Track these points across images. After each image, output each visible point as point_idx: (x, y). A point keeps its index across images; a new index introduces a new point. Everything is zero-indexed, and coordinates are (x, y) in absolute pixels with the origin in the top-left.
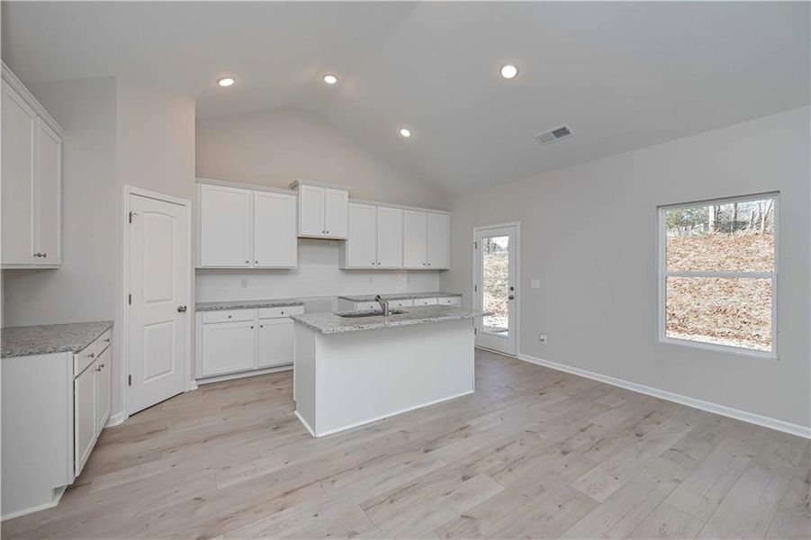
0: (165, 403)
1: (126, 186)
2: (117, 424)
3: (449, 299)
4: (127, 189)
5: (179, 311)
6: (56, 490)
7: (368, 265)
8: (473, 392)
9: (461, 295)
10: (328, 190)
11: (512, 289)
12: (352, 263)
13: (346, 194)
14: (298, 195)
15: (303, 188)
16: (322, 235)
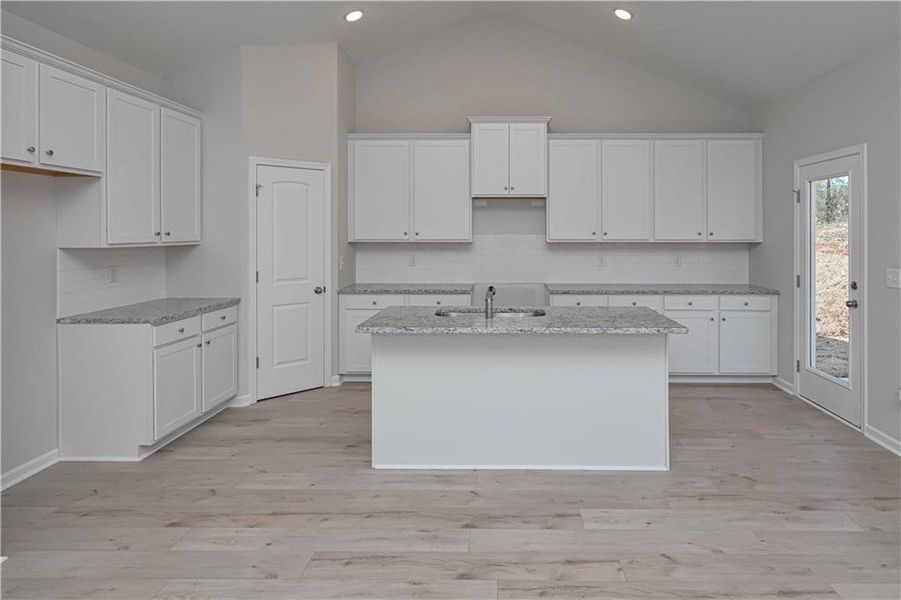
0: (296, 396)
1: (251, 158)
2: (243, 405)
3: (746, 298)
4: (253, 160)
5: (316, 292)
6: (144, 448)
7: (584, 236)
8: (665, 469)
9: (776, 293)
10: (512, 125)
11: (854, 286)
12: (556, 233)
13: (543, 127)
14: (470, 139)
15: (475, 127)
16: (505, 194)
